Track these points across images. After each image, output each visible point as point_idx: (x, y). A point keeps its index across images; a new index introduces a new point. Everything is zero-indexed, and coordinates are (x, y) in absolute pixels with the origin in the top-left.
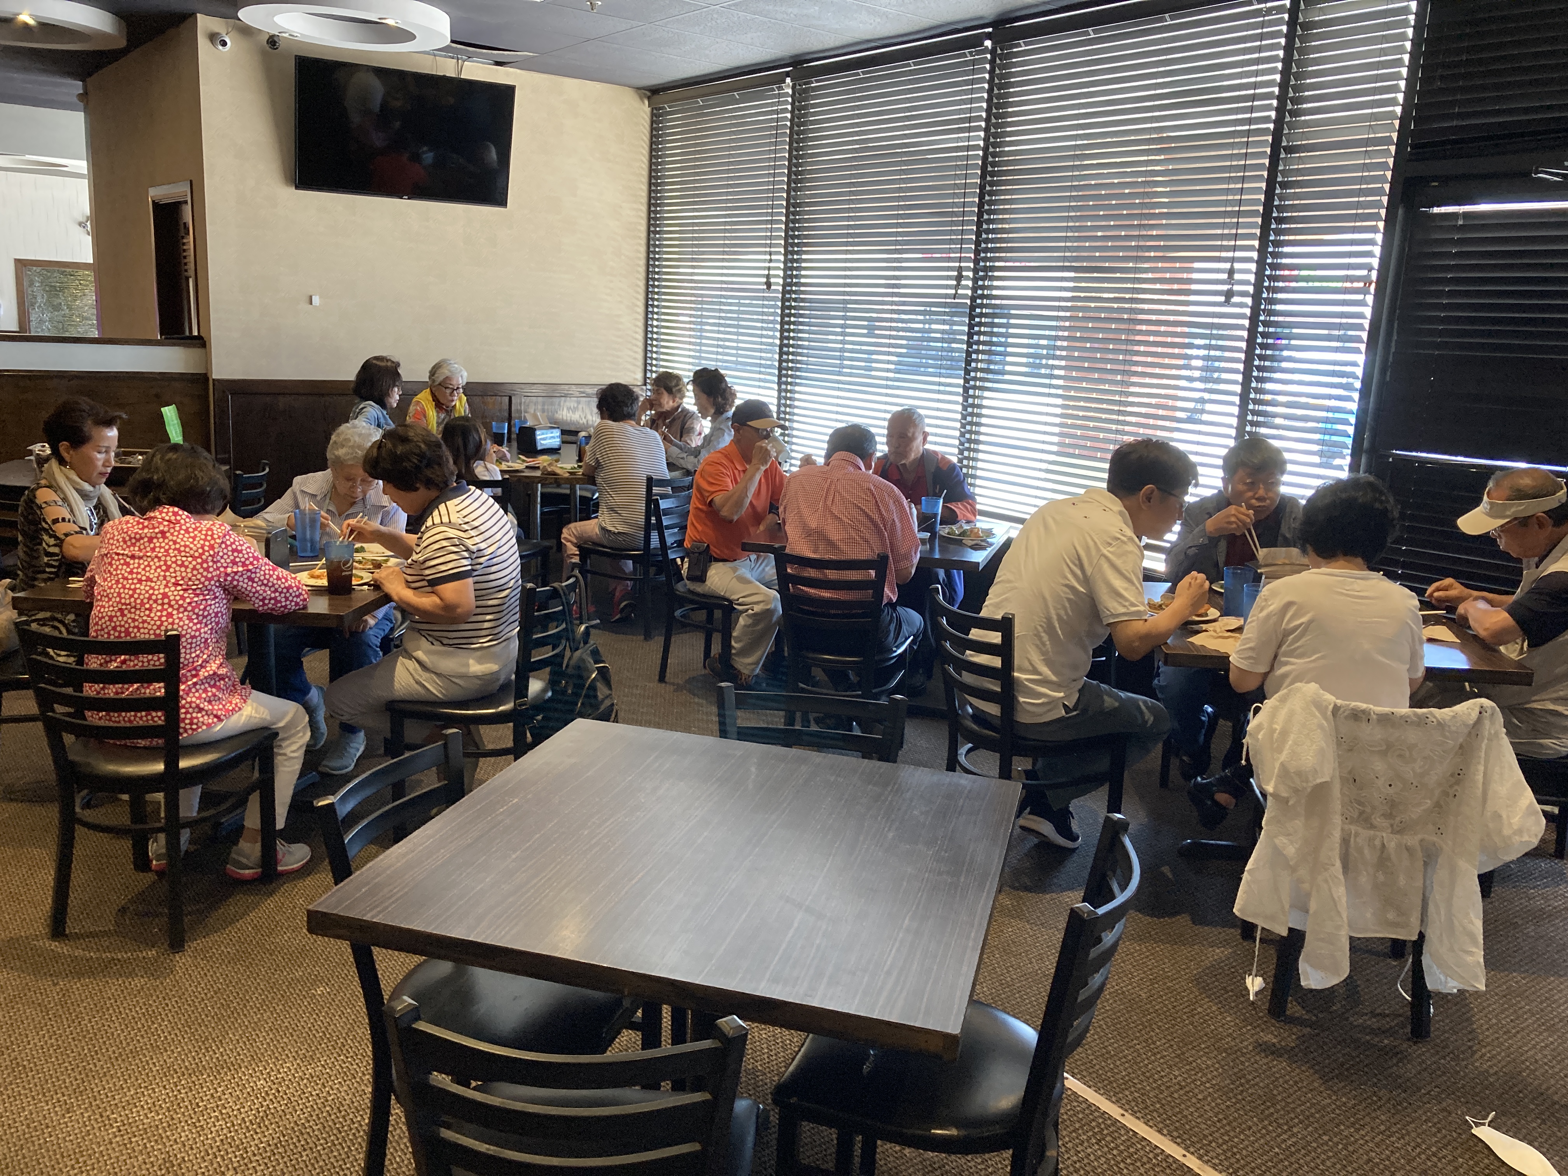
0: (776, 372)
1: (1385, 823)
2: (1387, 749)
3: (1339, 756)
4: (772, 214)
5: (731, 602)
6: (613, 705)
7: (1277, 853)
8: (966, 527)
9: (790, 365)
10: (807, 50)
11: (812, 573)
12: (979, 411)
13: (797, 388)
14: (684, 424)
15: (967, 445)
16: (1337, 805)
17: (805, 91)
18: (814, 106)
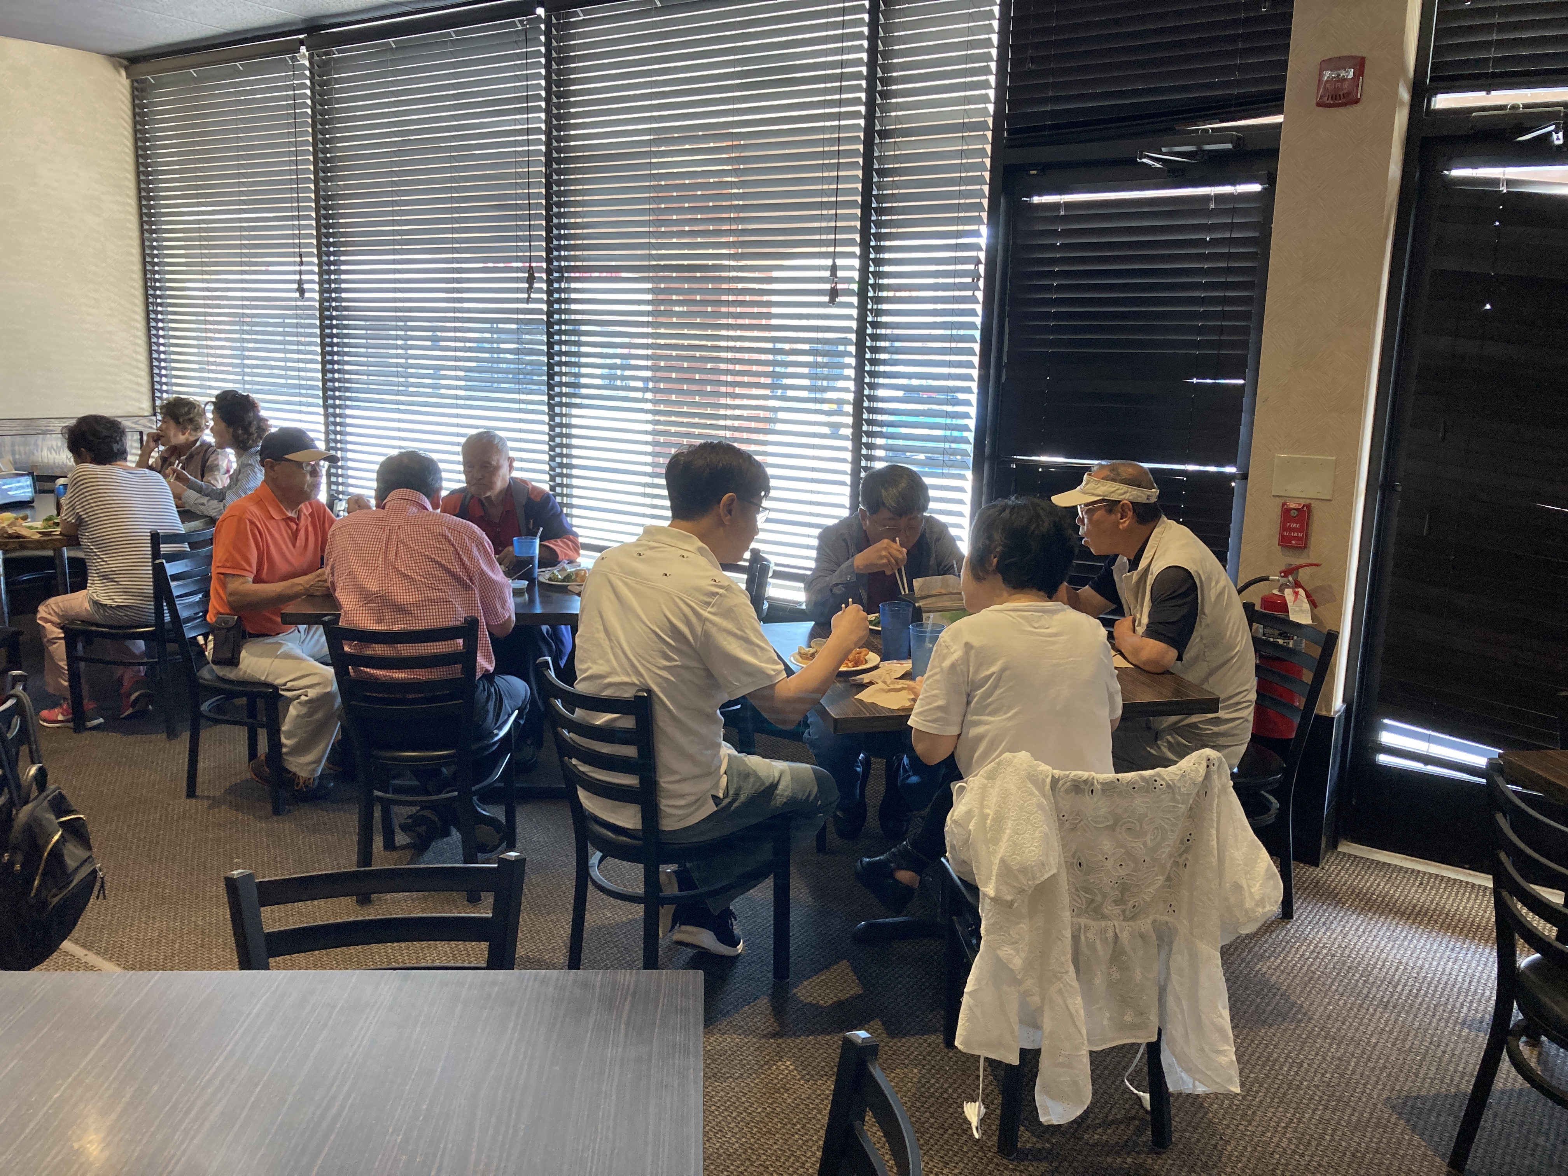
0: (320, 393)
1: (1117, 910)
2: (1115, 824)
3: (1062, 838)
4: (298, 209)
5: (276, 688)
6: (94, 872)
7: (1000, 966)
8: (570, 569)
9: (337, 384)
10: (323, 12)
11: (379, 650)
12: (568, 431)
13: (348, 412)
14: (205, 460)
15: (558, 470)
16: (1065, 898)
17: (326, 63)
18: (338, 81)
